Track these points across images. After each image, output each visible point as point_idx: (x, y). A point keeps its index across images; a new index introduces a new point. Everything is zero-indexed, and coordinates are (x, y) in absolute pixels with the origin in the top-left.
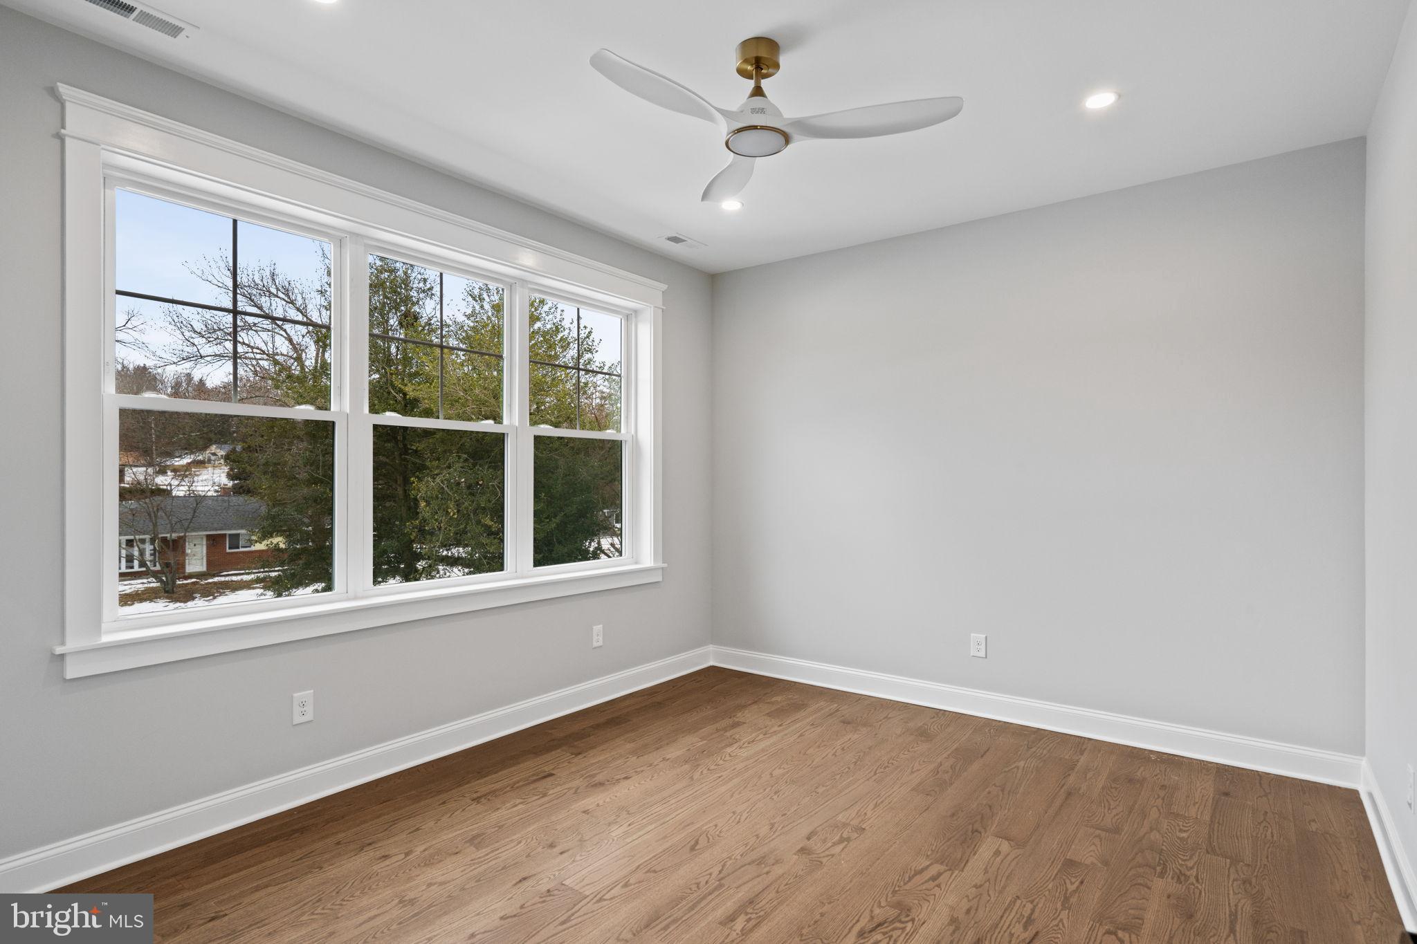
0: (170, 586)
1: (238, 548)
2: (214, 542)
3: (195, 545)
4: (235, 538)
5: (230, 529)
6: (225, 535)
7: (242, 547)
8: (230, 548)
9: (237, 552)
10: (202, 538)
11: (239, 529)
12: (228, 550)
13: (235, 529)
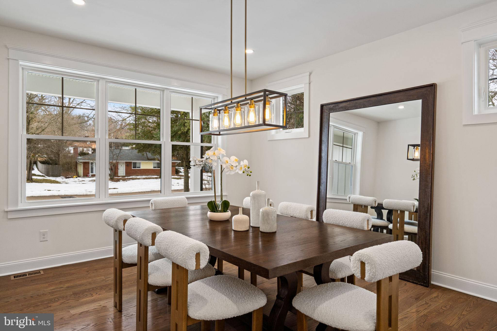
0: (112, 177)
1: (136, 168)
2: (128, 165)
3: (121, 166)
4: (135, 164)
5: (133, 160)
6: (132, 162)
7: (137, 168)
8: (133, 168)
9: (135, 169)
10: (124, 163)
11: (136, 160)
12: (132, 169)
13: (135, 160)
